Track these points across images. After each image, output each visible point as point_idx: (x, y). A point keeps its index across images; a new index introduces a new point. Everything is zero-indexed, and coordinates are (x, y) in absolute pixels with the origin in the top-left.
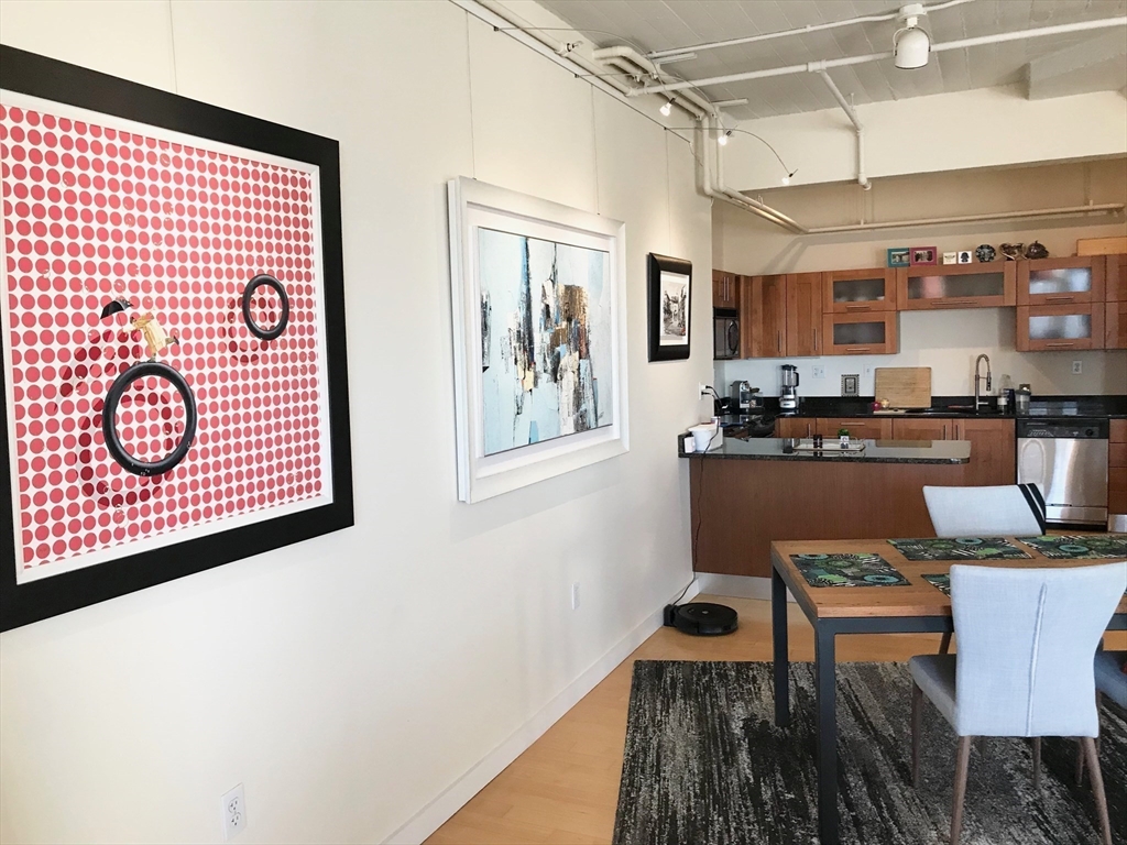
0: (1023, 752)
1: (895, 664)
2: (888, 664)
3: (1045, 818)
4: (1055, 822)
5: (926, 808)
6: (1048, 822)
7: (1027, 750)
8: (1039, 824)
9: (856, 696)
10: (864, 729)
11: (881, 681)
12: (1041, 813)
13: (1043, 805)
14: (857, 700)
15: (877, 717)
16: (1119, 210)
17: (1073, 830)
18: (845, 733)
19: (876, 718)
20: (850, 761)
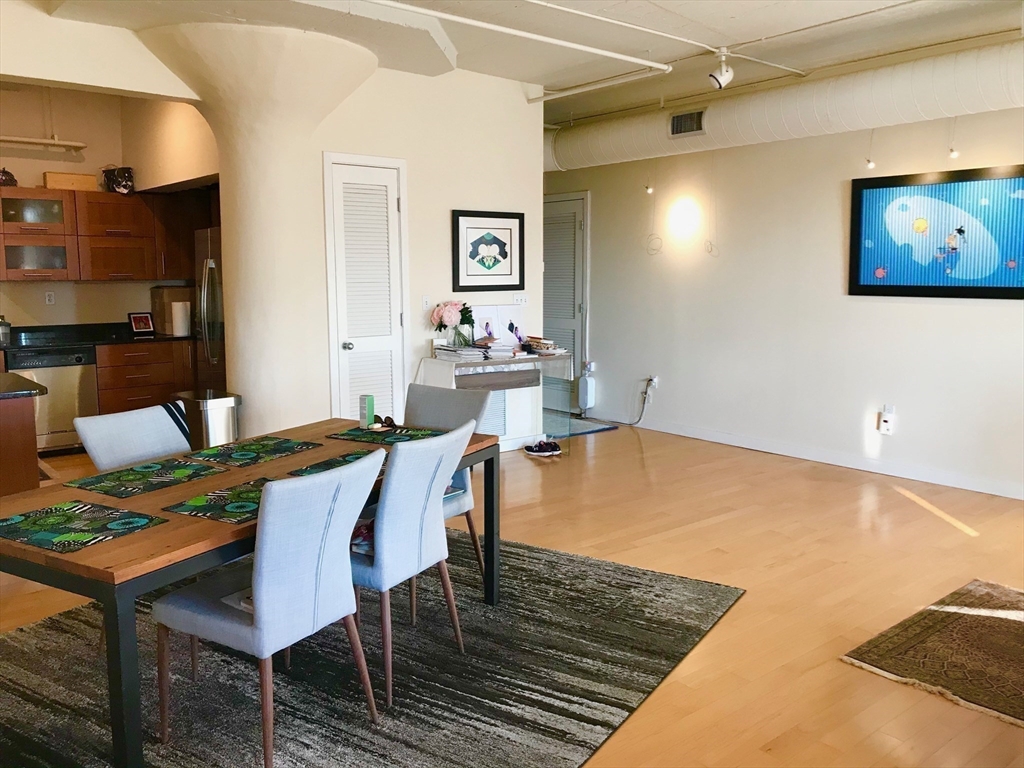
0: (222, 661)
1: (22, 630)
2: (13, 633)
3: (292, 707)
4: (303, 707)
5: (193, 754)
6: (298, 710)
7: (223, 658)
8: (294, 716)
9: (10, 680)
10: (55, 711)
11: (23, 652)
12: (285, 705)
13: (280, 698)
14: (14, 683)
15: (57, 691)
16: (77, 149)
17: (321, 705)
18: (38, 725)
19: (55, 694)
20: (74, 751)
